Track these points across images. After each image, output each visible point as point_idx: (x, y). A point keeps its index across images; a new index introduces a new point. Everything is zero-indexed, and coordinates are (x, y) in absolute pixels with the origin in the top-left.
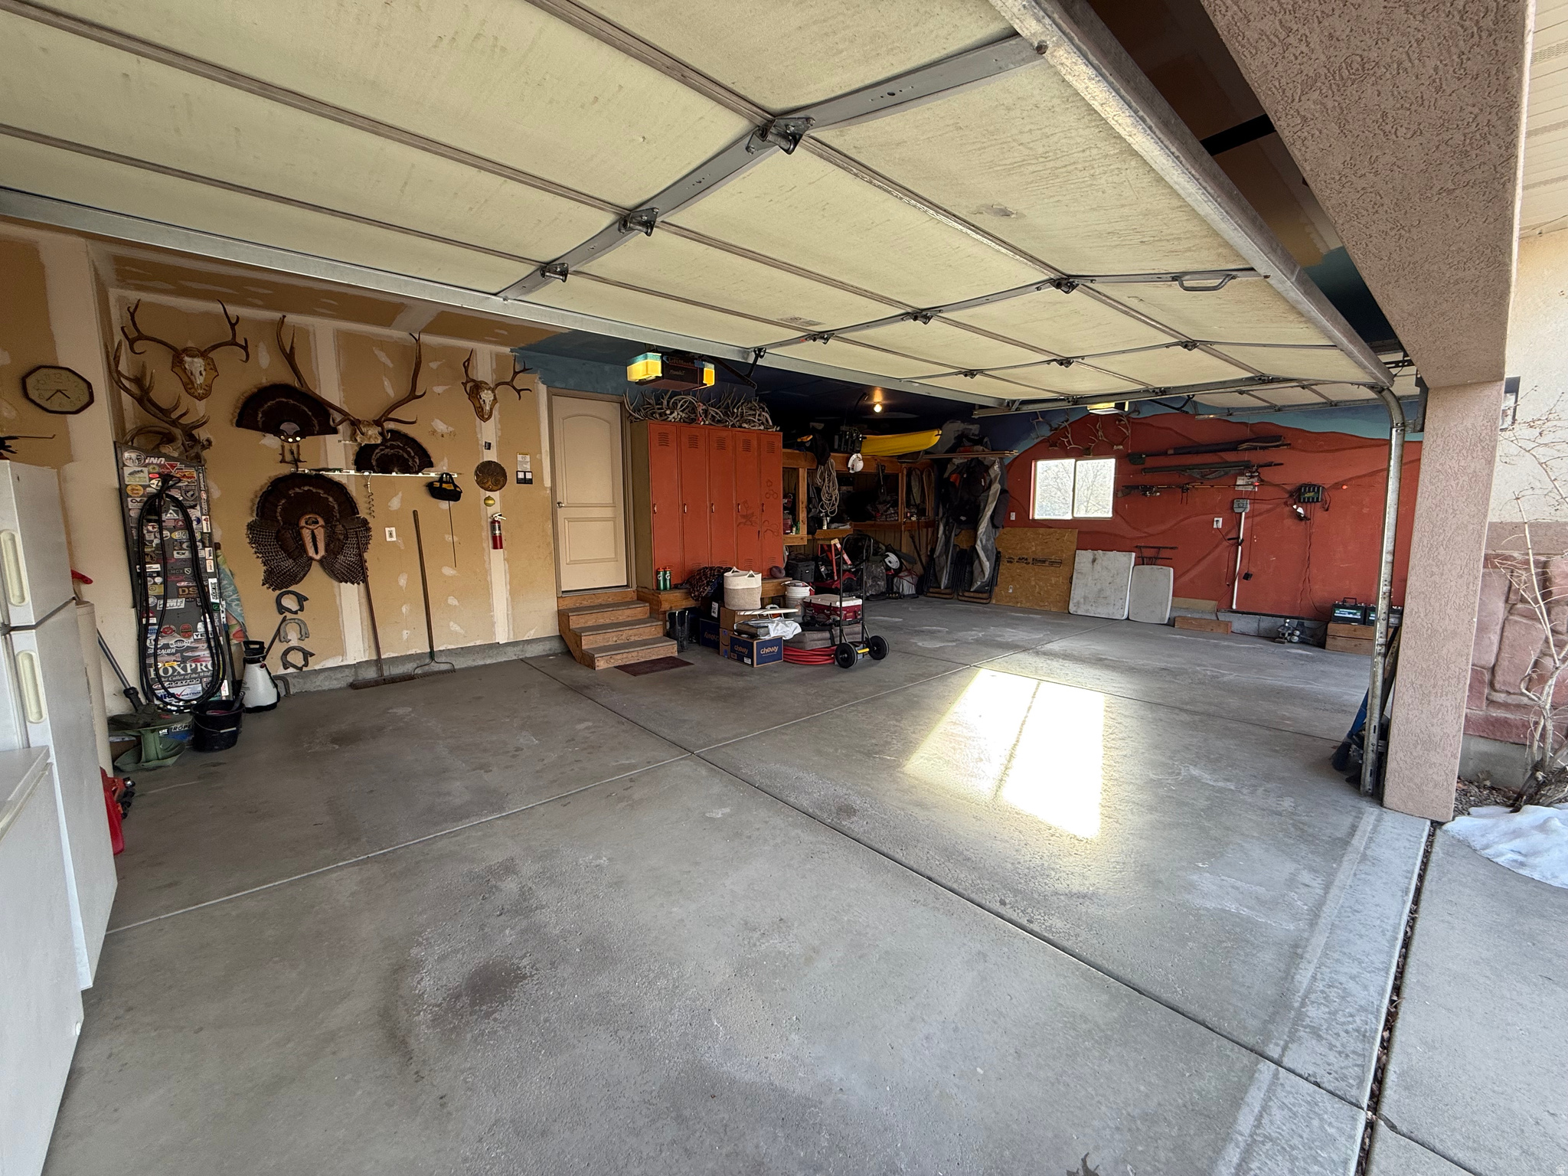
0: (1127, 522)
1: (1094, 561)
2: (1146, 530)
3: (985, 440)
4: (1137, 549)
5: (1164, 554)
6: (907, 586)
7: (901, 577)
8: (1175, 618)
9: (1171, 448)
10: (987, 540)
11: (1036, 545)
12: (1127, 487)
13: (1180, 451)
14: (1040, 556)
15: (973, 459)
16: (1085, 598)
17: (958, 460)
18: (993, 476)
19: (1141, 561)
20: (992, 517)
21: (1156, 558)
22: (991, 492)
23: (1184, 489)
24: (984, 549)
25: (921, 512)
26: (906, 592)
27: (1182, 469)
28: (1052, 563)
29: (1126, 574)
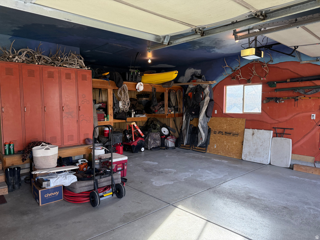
0: (269, 116)
1: (253, 134)
2: (278, 120)
3: (203, 76)
4: (274, 129)
5: (287, 131)
6: (170, 143)
7: (168, 139)
8: (293, 165)
9: (289, 79)
10: (203, 123)
11: (226, 126)
12: (268, 98)
13: (293, 80)
14: (228, 131)
15: (198, 85)
16: (249, 152)
17: (191, 86)
18: (206, 93)
19: (276, 135)
20: (206, 112)
21: (283, 134)
22: (205, 101)
23: (296, 100)
24: (203, 127)
25: (176, 110)
26: (170, 146)
27: (294, 89)
28: (234, 135)
29: (268, 142)
